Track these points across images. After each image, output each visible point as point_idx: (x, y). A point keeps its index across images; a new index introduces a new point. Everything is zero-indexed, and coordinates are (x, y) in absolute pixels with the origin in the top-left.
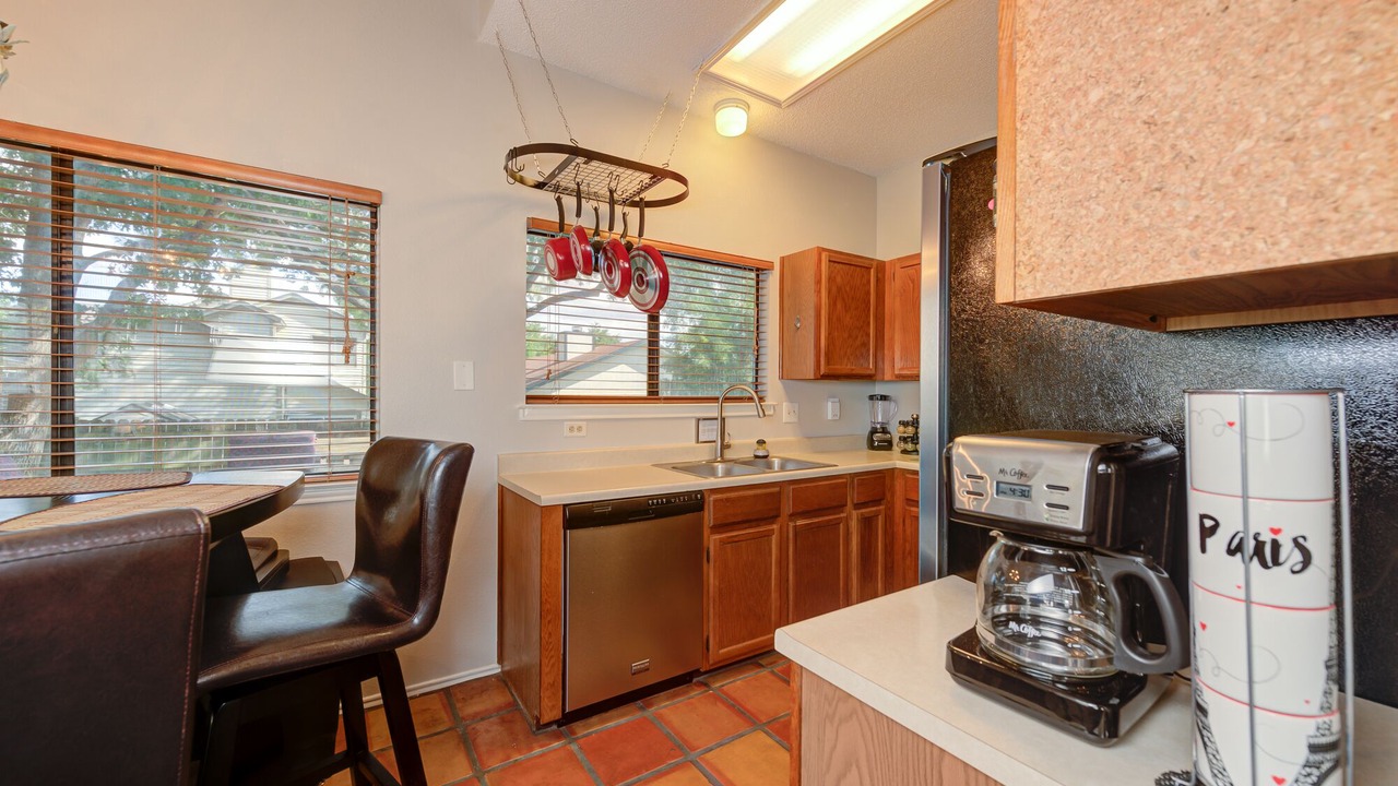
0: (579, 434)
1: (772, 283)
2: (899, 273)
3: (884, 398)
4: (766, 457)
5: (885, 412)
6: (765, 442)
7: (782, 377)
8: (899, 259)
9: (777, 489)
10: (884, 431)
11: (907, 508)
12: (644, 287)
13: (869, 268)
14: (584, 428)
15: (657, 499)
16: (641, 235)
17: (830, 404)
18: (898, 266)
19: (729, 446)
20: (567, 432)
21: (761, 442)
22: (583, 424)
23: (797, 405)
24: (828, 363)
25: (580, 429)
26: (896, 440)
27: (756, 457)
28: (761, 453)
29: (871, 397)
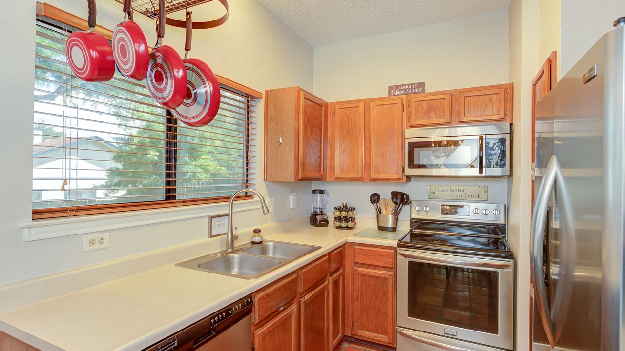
0: (102, 246)
1: (259, 108)
2: (338, 112)
3: (322, 192)
4: (261, 243)
5: (322, 201)
6: (260, 231)
7: (265, 180)
8: (338, 103)
9: (295, 276)
10: (322, 214)
11: (355, 268)
12: (190, 101)
13: (322, 106)
14: (107, 240)
15: (218, 315)
16: (187, 49)
17: (291, 197)
18: (338, 107)
19: (237, 237)
20: (86, 247)
21: (257, 231)
22: (106, 236)
23: (273, 199)
24: (303, 170)
25: (101, 240)
26: (331, 220)
27: (254, 243)
28: (257, 239)
29: (314, 192)
